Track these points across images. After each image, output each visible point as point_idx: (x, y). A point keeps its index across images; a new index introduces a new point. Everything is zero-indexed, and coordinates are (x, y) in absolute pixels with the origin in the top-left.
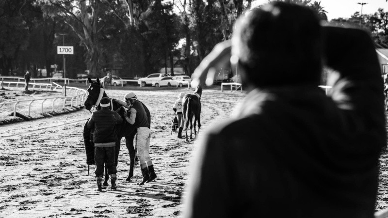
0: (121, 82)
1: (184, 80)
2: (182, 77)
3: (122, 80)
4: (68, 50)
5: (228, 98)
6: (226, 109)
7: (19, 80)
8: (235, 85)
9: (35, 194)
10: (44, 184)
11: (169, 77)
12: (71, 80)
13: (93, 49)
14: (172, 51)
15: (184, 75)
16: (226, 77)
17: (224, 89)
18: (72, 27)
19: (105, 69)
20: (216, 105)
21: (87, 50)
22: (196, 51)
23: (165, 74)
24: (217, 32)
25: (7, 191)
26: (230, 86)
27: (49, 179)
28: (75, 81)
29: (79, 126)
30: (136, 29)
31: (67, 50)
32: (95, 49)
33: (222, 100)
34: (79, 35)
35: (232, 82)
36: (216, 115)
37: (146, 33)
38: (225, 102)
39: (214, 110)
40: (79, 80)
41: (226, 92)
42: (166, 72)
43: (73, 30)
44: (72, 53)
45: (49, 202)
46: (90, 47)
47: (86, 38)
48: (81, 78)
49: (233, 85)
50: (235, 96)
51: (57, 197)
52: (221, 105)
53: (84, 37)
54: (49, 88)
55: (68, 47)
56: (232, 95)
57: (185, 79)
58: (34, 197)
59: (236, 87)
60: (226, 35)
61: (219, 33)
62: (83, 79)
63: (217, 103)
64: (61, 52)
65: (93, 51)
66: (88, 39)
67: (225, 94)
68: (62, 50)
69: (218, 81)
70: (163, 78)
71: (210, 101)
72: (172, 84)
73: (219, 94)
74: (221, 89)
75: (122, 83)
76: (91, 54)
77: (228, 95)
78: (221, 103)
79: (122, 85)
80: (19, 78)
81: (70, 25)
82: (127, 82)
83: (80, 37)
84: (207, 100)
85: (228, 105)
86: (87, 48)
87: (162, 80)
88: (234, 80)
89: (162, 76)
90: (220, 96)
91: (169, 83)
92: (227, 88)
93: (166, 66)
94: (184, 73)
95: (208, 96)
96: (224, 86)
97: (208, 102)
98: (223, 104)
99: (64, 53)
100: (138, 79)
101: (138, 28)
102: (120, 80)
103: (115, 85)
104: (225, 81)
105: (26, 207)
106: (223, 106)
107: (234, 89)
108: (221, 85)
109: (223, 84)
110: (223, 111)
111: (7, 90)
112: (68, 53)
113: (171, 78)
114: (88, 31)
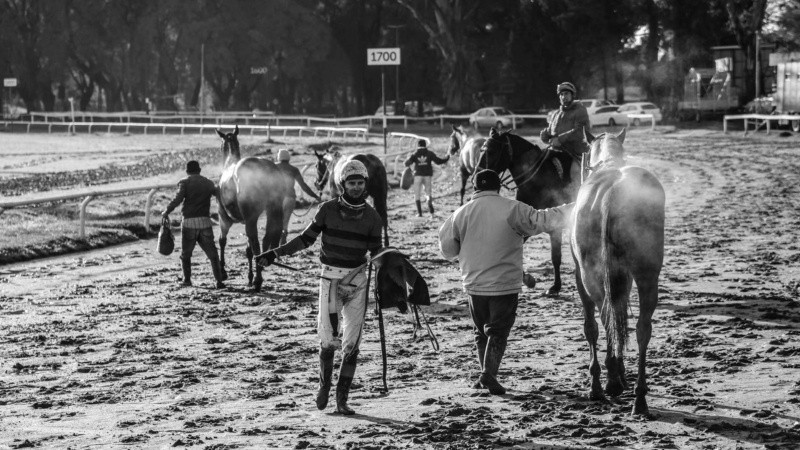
0: (511, 119)
1: (643, 113)
2: (639, 105)
3: (514, 116)
4: (390, 56)
5: (737, 147)
6: (730, 172)
7: (309, 122)
8: (754, 120)
9: (233, 396)
10: (269, 368)
11: (612, 106)
12: (410, 118)
13: (454, 54)
14: (620, 51)
15: (645, 101)
16: (736, 103)
17: (730, 129)
18: (413, 11)
19: (480, 94)
20: (709, 164)
21: (442, 58)
22: (670, 50)
23: (603, 100)
24: (715, 8)
25: (177, 387)
26: (742, 120)
27: (287, 351)
28: (421, 121)
29: (400, 217)
30: (543, 9)
31: (386, 56)
32: (459, 55)
33: (725, 152)
34: (426, 27)
35: (748, 112)
36: (706, 185)
37: (562, 15)
38: (729, 157)
39: (703, 174)
40: (427, 118)
41: (734, 134)
42: (606, 97)
43: (415, 16)
44: (398, 62)
45: (258, 419)
46: (448, 51)
47: (441, 31)
48: (430, 113)
49: (749, 120)
50: (755, 143)
51: (281, 405)
52: (719, 164)
53: (436, 30)
54: (361, 136)
55: (390, 50)
56: (747, 140)
57: (646, 111)
58: (230, 403)
59: (757, 124)
60: (734, 14)
61: (719, 11)
62: (435, 117)
63: (711, 159)
64: (374, 60)
65: (454, 58)
66: (445, 34)
67: (732, 139)
68: (377, 56)
69: (717, 111)
70: (599, 108)
71: (697, 155)
72: (617, 121)
73: (719, 139)
74: (722, 129)
75: (514, 122)
76: (451, 64)
77: (739, 140)
78: (721, 158)
79: (514, 127)
80: (309, 118)
81: (408, 7)
82: (526, 119)
83: (428, 30)
84: (691, 154)
85: (736, 162)
86: (443, 52)
87: (598, 112)
88: (751, 109)
89: (598, 105)
90: (721, 144)
91: (612, 119)
92: (737, 125)
93: (605, 84)
94: (645, 97)
95: (694, 144)
96: (729, 121)
97: (693, 158)
98: (724, 161)
99: (382, 62)
100: (546, 113)
101: (547, 8)
102: (510, 116)
103: (500, 126)
104: (733, 111)
105: (194, 435)
106: (725, 165)
107: (751, 127)
108: (722, 121)
109: (727, 117)
110: (723, 177)
111: (278, 143)
112: (390, 62)
113: (615, 109)
114: (444, 17)
